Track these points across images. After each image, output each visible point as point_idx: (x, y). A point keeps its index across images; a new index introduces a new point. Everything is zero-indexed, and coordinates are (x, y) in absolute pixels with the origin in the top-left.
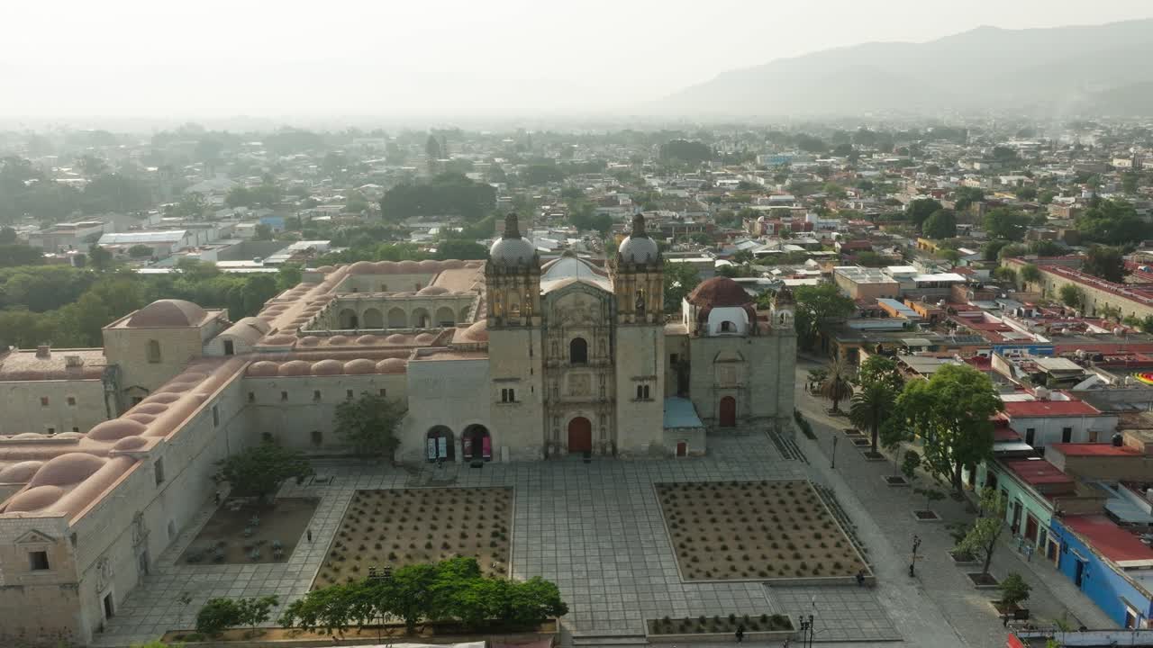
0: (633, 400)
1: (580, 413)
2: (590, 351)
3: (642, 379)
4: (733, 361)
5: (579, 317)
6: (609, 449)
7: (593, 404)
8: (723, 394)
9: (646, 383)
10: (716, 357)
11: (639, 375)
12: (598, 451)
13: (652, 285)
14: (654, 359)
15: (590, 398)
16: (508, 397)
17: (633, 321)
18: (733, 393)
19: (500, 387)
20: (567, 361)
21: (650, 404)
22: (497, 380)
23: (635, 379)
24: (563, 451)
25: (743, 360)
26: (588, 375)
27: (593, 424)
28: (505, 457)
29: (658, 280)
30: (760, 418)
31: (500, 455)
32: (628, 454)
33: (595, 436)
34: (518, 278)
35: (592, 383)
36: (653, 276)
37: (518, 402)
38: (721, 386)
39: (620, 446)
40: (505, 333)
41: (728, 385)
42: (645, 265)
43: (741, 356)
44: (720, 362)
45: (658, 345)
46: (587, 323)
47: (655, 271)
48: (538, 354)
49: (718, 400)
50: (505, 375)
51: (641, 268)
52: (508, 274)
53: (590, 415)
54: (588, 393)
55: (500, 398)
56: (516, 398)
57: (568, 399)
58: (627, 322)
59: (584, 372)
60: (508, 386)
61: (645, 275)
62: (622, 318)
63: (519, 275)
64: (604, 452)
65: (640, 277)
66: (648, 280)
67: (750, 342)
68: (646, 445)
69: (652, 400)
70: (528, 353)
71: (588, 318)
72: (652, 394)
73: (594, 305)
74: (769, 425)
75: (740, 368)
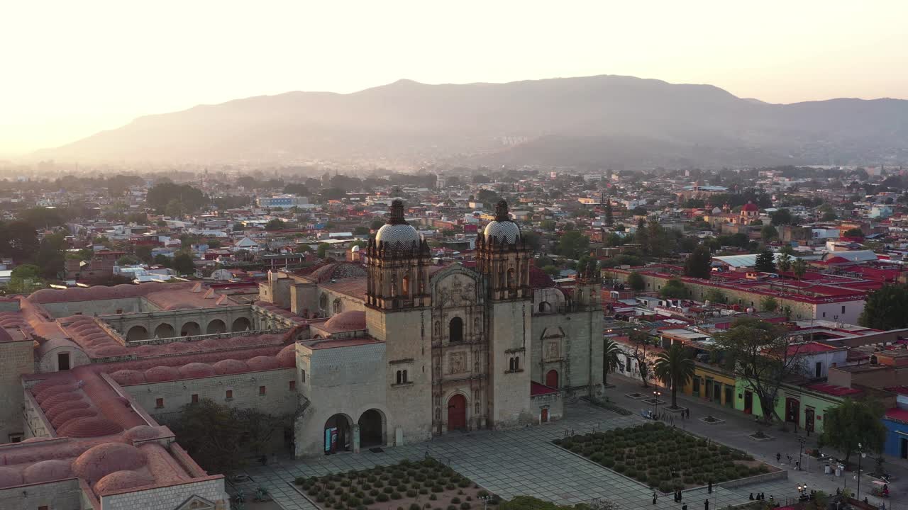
0: (506, 372)
1: (457, 390)
2: (466, 330)
3: (513, 352)
4: (556, 336)
5: (457, 296)
6: (483, 423)
7: (469, 380)
8: (548, 368)
9: (517, 354)
10: (543, 334)
11: (512, 348)
12: (474, 426)
13: (521, 263)
14: (523, 332)
15: (467, 375)
16: (401, 378)
17: (506, 297)
18: (556, 366)
19: (395, 369)
20: (447, 340)
21: (520, 375)
22: (392, 363)
23: (507, 352)
24: (444, 429)
25: (564, 335)
26: (464, 353)
27: (468, 400)
28: (399, 440)
29: (526, 258)
30: (578, 388)
31: (394, 437)
32: (503, 424)
33: (470, 412)
34: (412, 261)
35: (469, 360)
36: (521, 255)
37: (410, 383)
38: (547, 361)
39: (496, 418)
40: (401, 315)
41: (553, 360)
42: (515, 245)
43: (562, 331)
44: (546, 338)
45: (526, 318)
46: (463, 302)
47: (523, 250)
48: (428, 333)
49: (545, 373)
50: (400, 357)
51: (512, 249)
52: (405, 258)
53: (466, 391)
54: (465, 371)
55: (395, 380)
56: (409, 379)
57: (449, 377)
58: (502, 299)
59: (462, 350)
60: (402, 367)
61: (515, 254)
62: (498, 295)
63: (413, 258)
64: (479, 427)
65: (511, 257)
66: (517, 259)
67: (569, 319)
68: (516, 415)
69: (522, 371)
70: (420, 334)
71: (465, 298)
72: (521, 365)
73: (470, 285)
74: (584, 393)
75: (562, 343)
